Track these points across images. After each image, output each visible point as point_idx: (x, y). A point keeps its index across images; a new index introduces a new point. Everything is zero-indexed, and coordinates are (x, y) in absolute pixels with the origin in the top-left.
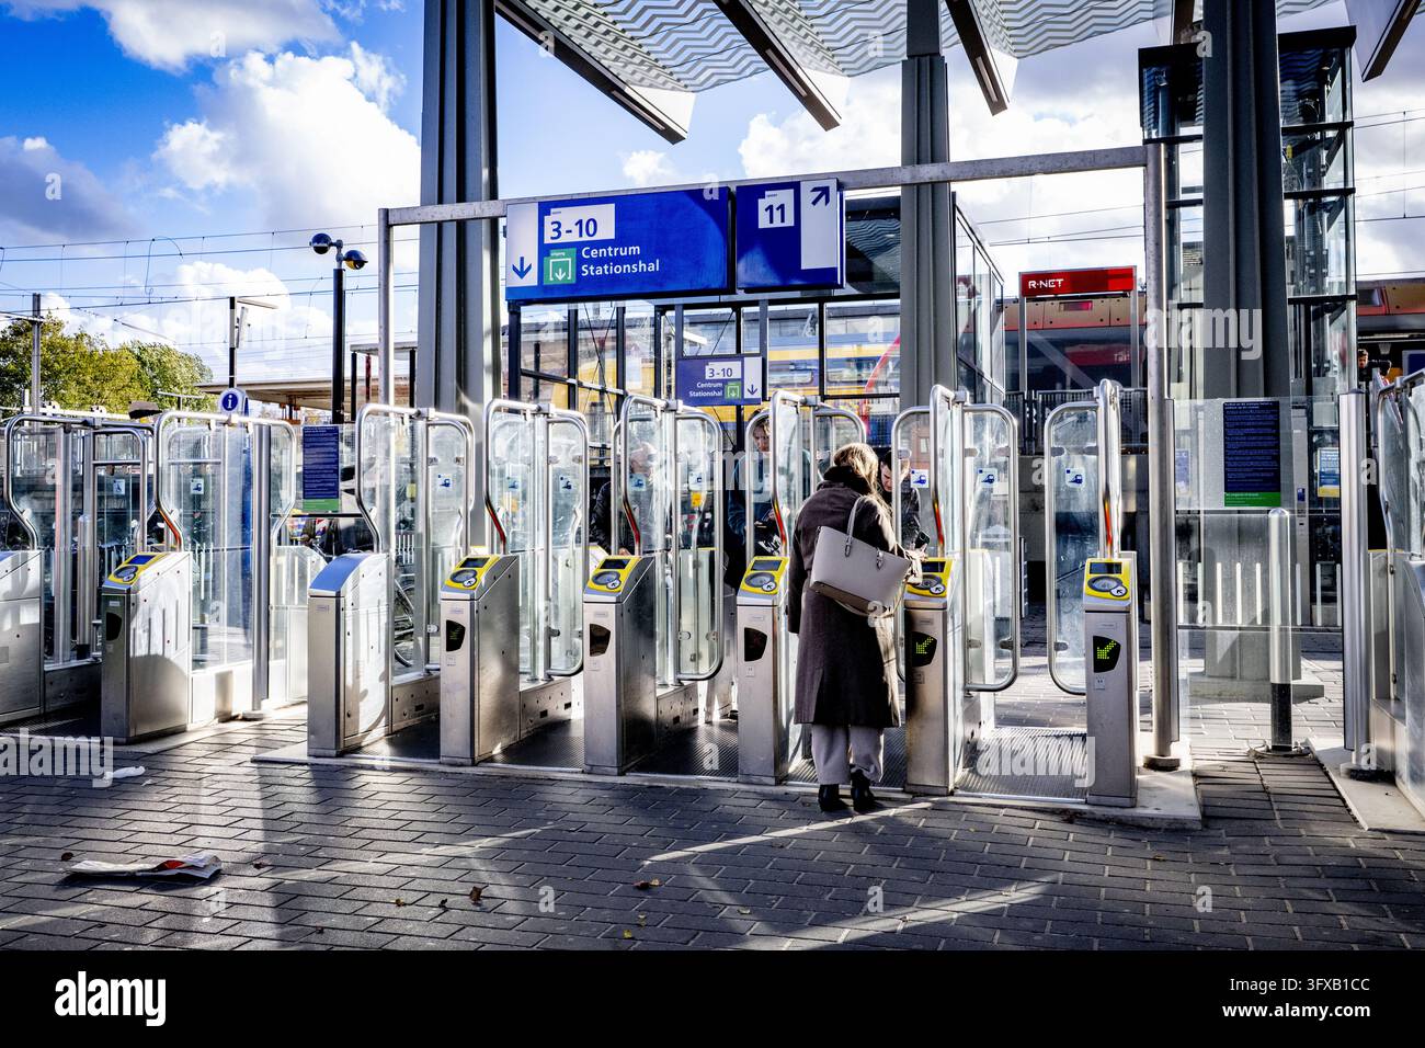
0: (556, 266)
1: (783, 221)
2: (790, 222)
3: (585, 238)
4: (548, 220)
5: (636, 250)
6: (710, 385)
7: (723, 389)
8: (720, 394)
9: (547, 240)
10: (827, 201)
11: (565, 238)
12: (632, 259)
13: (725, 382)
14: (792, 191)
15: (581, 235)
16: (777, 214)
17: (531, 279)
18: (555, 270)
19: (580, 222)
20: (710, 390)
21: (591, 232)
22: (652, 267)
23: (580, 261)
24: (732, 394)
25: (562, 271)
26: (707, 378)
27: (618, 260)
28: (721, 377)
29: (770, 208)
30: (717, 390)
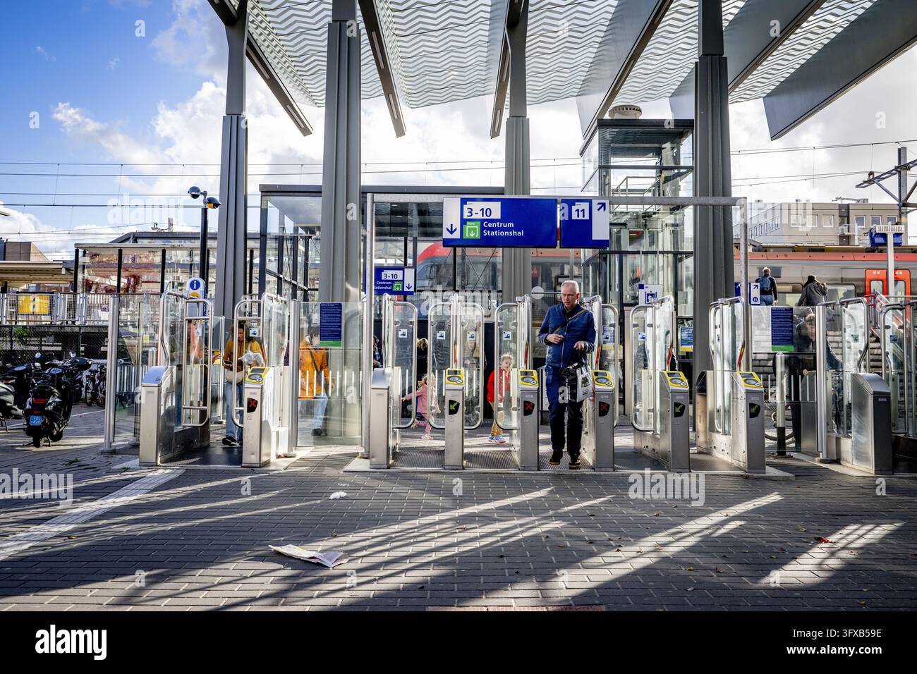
0: (470, 230)
1: (584, 217)
2: (587, 217)
3: (485, 217)
4: (465, 207)
5: (511, 225)
6: (384, 283)
7: (392, 285)
8: (390, 288)
9: (465, 217)
10: (605, 209)
11: (474, 217)
12: (509, 229)
13: (393, 282)
14: (588, 204)
15: (483, 216)
16: (581, 214)
17: (456, 235)
18: (470, 232)
19: (482, 209)
20: (385, 285)
21: (488, 214)
22: (519, 234)
23: (482, 228)
24: (397, 288)
25: (473, 232)
26: (383, 279)
27: (503, 229)
28: (391, 279)
29: (578, 210)
30: (389, 286)
